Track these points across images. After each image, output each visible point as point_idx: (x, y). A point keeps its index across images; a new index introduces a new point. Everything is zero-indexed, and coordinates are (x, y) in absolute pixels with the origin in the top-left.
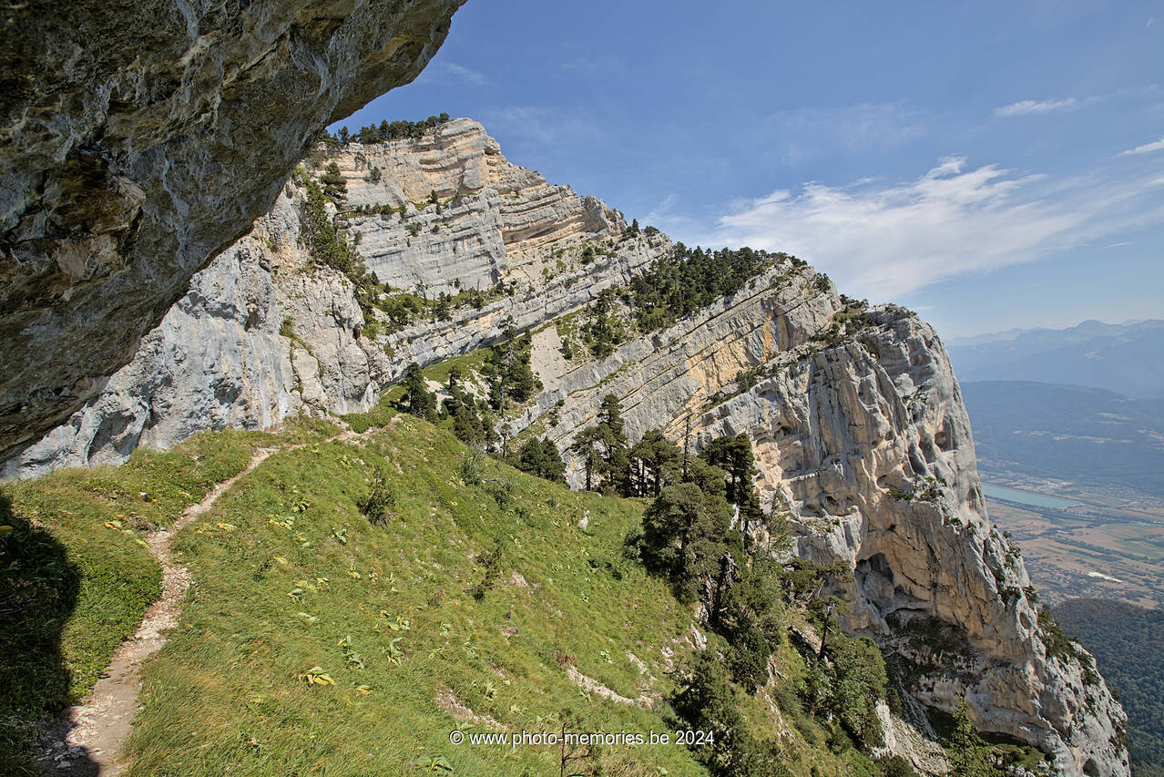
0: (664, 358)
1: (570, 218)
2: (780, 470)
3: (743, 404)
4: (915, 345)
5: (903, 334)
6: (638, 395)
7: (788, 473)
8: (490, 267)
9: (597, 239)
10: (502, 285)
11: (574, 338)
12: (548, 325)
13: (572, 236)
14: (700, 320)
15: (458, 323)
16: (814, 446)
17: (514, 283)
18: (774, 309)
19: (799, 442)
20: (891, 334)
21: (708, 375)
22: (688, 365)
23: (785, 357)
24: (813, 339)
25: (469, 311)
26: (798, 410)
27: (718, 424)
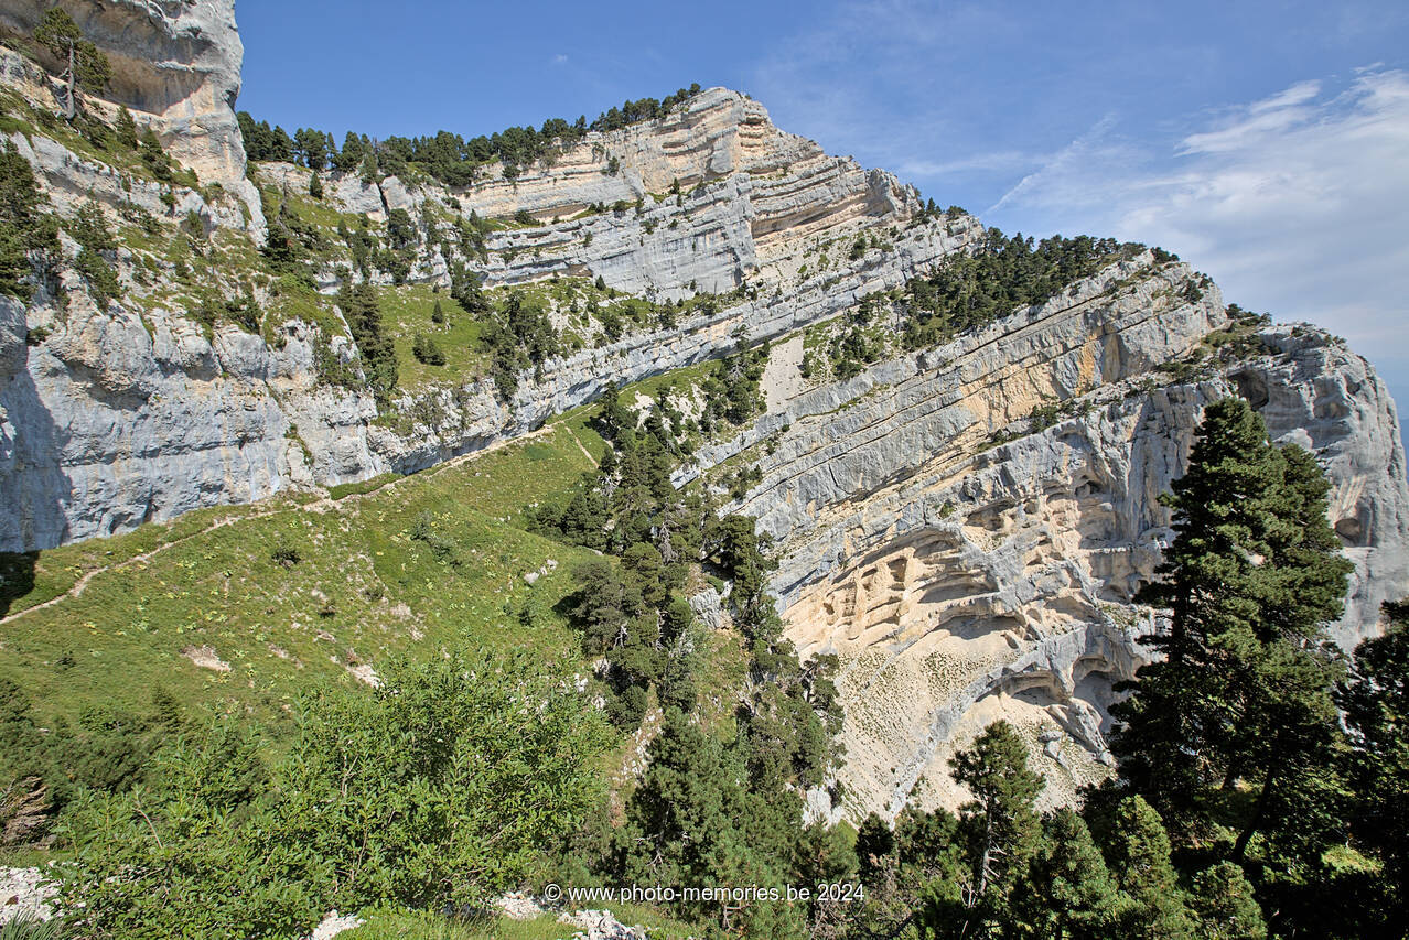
0: (929, 383)
1: (849, 199)
2: (1077, 536)
3: (1032, 448)
4: (1329, 388)
5: (1309, 370)
6: (886, 426)
7: (1089, 542)
8: (733, 266)
9: (879, 225)
10: (745, 286)
11: (820, 352)
12: (796, 334)
13: (849, 222)
14: (989, 335)
15: (686, 332)
16: (1130, 512)
17: (759, 285)
18: (1102, 326)
19: (1108, 505)
20: (1290, 369)
21: (992, 406)
22: (961, 392)
23: (1108, 391)
24: (1158, 369)
25: (699, 318)
26: (1112, 463)
27: (993, 469)
